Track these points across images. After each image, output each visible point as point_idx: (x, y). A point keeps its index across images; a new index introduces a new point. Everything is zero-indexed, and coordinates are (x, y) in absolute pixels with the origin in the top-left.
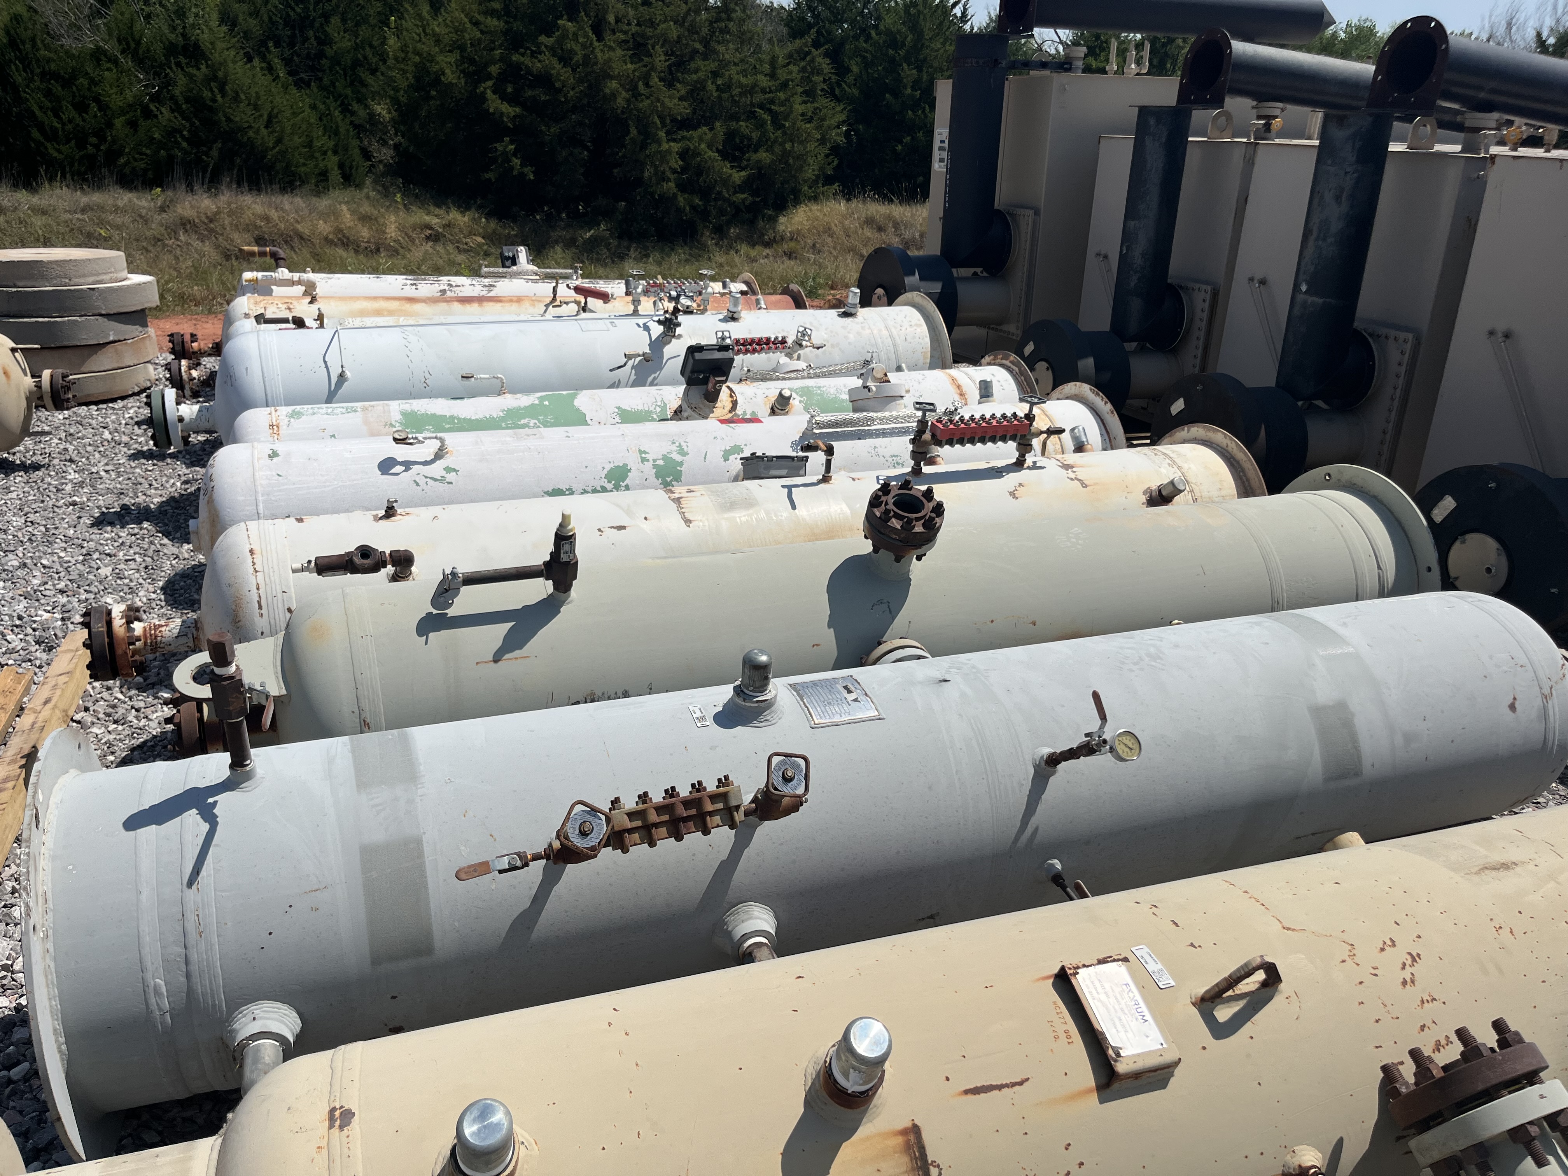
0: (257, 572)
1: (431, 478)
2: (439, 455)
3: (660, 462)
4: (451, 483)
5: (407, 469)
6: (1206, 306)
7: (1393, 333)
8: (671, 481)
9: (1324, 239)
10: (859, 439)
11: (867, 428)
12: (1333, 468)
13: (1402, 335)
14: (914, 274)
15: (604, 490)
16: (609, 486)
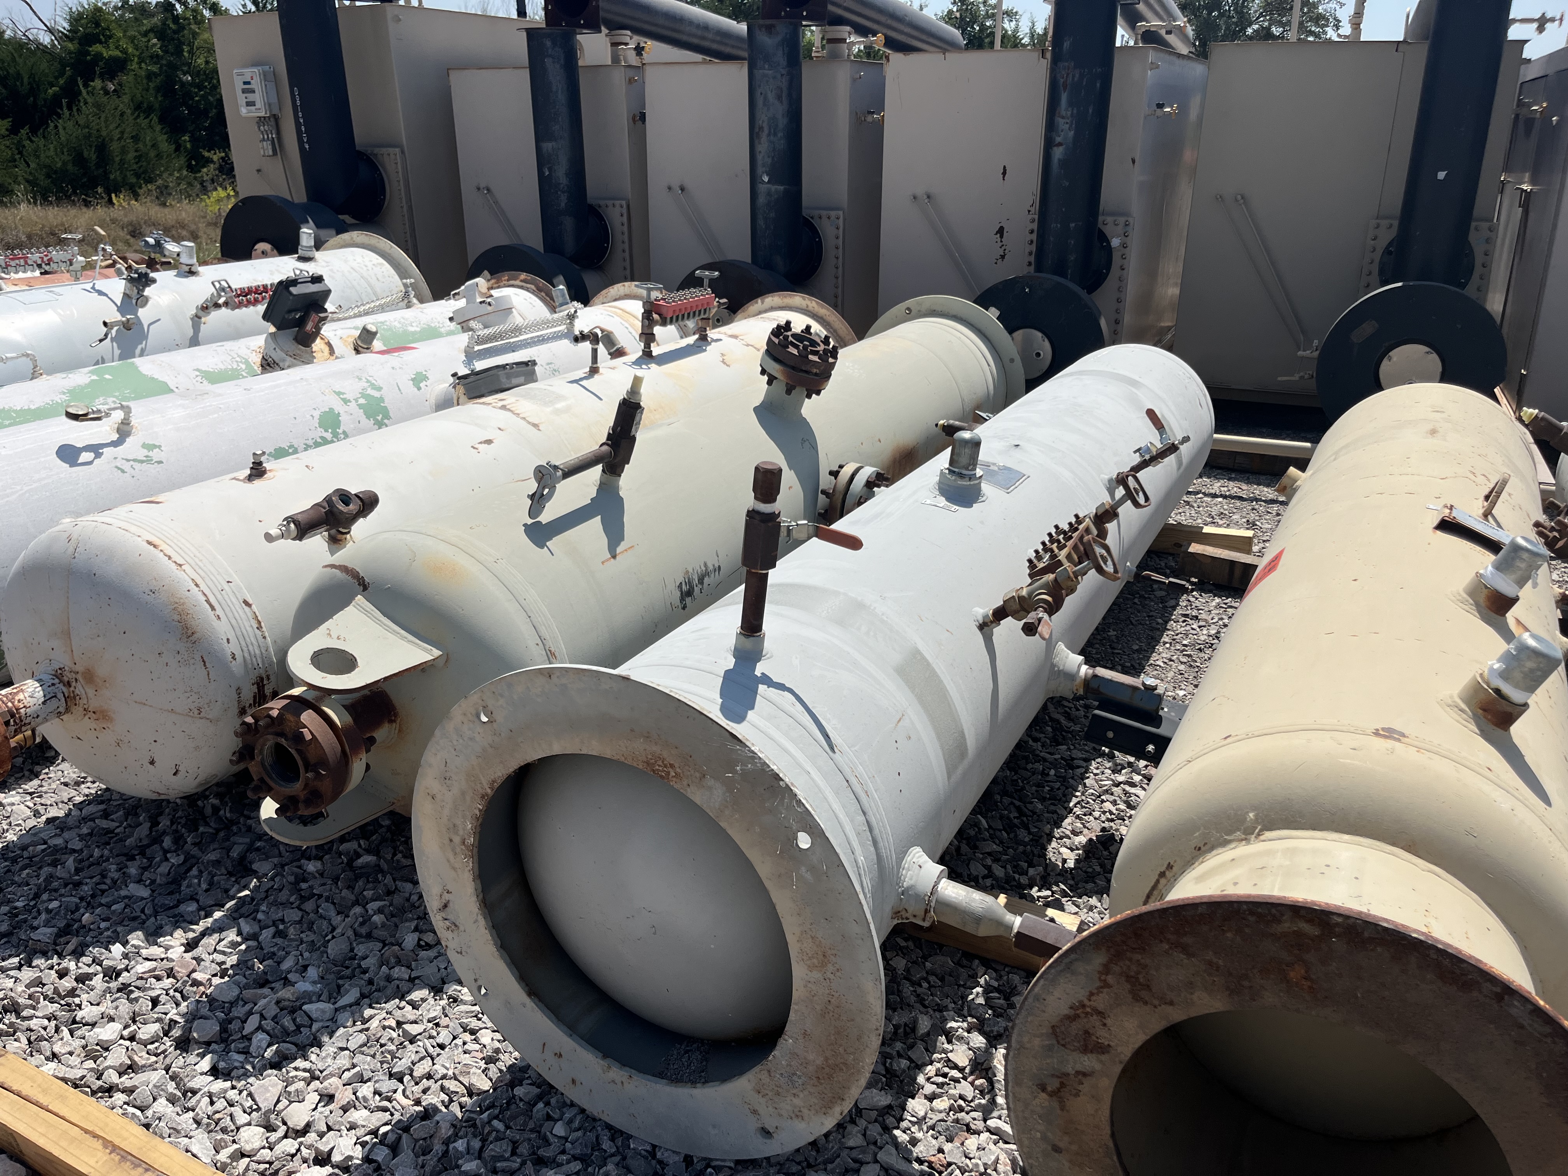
0: (180, 565)
1: (134, 460)
2: (124, 431)
3: (362, 401)
4: (161, 462)
5: (98, 455)
6: (625, 219)
7: (824, 213)
8: (382, 419)
9: (775, 134)
10: (513, 351)
11: (512, 340)
12: (910, 302)
13: (833, 214)
14: (308, 222)
15: (325, 442)
16: (328, 436)
